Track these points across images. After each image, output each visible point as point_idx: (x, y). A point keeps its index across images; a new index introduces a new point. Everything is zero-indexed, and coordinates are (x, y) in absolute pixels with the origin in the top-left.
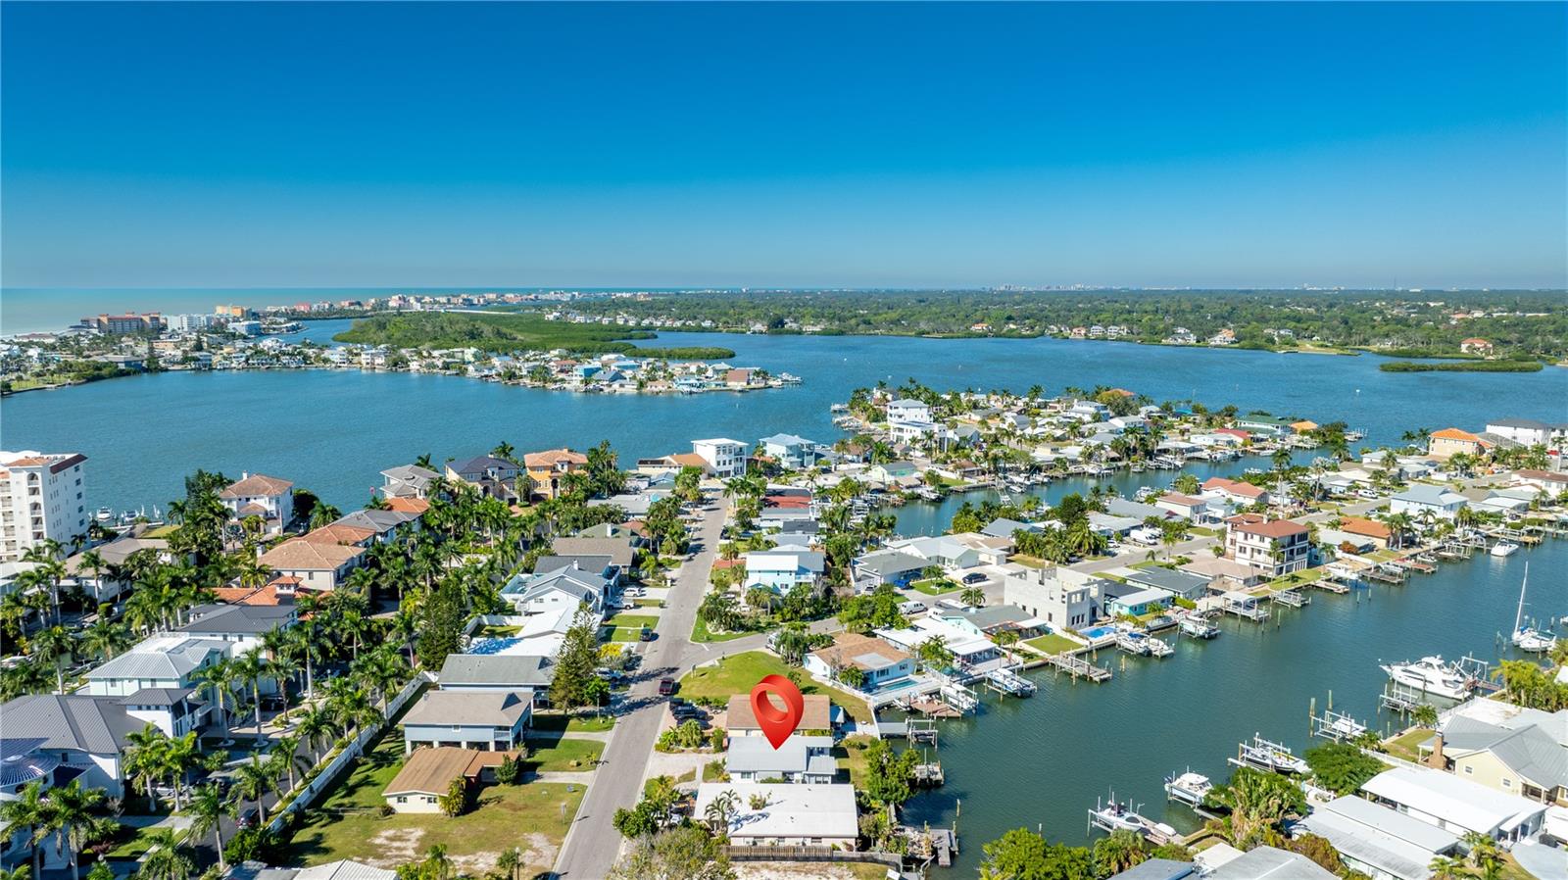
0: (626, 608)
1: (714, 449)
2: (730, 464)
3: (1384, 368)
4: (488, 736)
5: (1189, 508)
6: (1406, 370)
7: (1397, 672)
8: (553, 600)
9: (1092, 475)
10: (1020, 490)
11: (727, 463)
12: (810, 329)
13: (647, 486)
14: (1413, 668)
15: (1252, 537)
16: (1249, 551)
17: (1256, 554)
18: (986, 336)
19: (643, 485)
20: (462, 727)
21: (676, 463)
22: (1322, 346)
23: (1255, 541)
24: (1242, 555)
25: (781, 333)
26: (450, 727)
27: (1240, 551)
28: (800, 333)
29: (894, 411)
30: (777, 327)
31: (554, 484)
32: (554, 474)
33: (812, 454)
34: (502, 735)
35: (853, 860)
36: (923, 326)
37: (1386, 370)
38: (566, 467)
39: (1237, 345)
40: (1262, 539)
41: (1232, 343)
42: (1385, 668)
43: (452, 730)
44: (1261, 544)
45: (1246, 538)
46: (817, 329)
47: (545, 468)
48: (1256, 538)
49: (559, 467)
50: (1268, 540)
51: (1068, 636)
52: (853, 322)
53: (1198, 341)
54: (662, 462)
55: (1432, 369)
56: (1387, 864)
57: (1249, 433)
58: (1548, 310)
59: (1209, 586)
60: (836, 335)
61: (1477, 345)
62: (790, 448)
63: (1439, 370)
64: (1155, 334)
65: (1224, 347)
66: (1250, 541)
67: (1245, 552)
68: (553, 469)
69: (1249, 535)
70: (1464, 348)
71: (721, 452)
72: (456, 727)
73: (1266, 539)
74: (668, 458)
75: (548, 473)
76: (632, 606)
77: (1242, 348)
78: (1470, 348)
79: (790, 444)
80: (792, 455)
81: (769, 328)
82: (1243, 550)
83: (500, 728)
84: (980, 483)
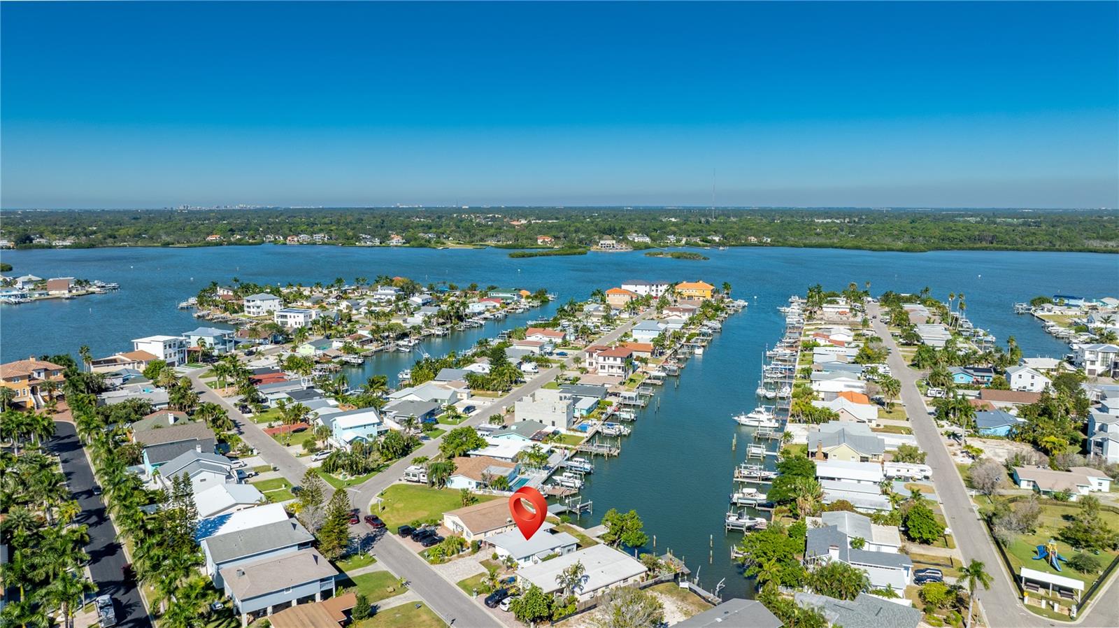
0: (248, 477)
1: (161, 345)
2: (175, 356)
3: (512, 256)
4: (316, 590)
5: (538, 348)
6: (523, 256)
7: (743, 419)
8: (201, 481)
9: (438, 335)
10: (408, 350)
11: (173, 355)
12: (60, 243)
13: (122, 382)
14: (750, 415)
15: (608, 359)
16: (607, 367)
17: (610, 369)
18: (221, 245)
19: (118, 381)
20: (293, 587)
21: (129, 360)
22: (458, 243)
23: (611, 361)
24: (603, 371)
25: (30, 248)
26: (283, 590)
27: (601, 368)
28: (50, 247)
29: (251, 304)
30: (25, 243)
31: (33, 391)
32: (32, 382)
33: (231, 341)
34: (324, 585)
35: (651, 585)
36: (165, 238)
37: (513, 257)
38: (42, 374)
39: (408, 245)
40: (615, 359)
41: (404, 243)
42: (736, 418)
43: (285, 593)
44: (615, 362)
45: (605, 360)
46: (67, 243)
47: (22, 378)
48: (611, 359)
49: (35, 375)
50: (619, 360)
51: (572, 433)
52: (100, 236)
53: (381, 243)
54: (115, 361)
55: (536, 255)
56: (871, 505)
57: (502, 299)
58: (557, 219)
59: (608, 391)
60: (88, 248)
61: (546, 240)
62: (215, 338)
63: (540, 255)
64: (349, 240)
65: (400, 247)
66: (607, 361)
67: (604, 368)
68: (30, 377)
69: (607, 358)
70: (539, 242)
71: (168, 347)
72: (288, 589)
73: (618, 359)
74: (118, 356)
75: (26, 381)
76: (253, 473)
77: (413, 247)
78: (544, 241)
79: (215, 335)
80: (218, 344)
81: (16, 243)
82: (603, 367)
83: (322, 580)
84: (378, 349)
